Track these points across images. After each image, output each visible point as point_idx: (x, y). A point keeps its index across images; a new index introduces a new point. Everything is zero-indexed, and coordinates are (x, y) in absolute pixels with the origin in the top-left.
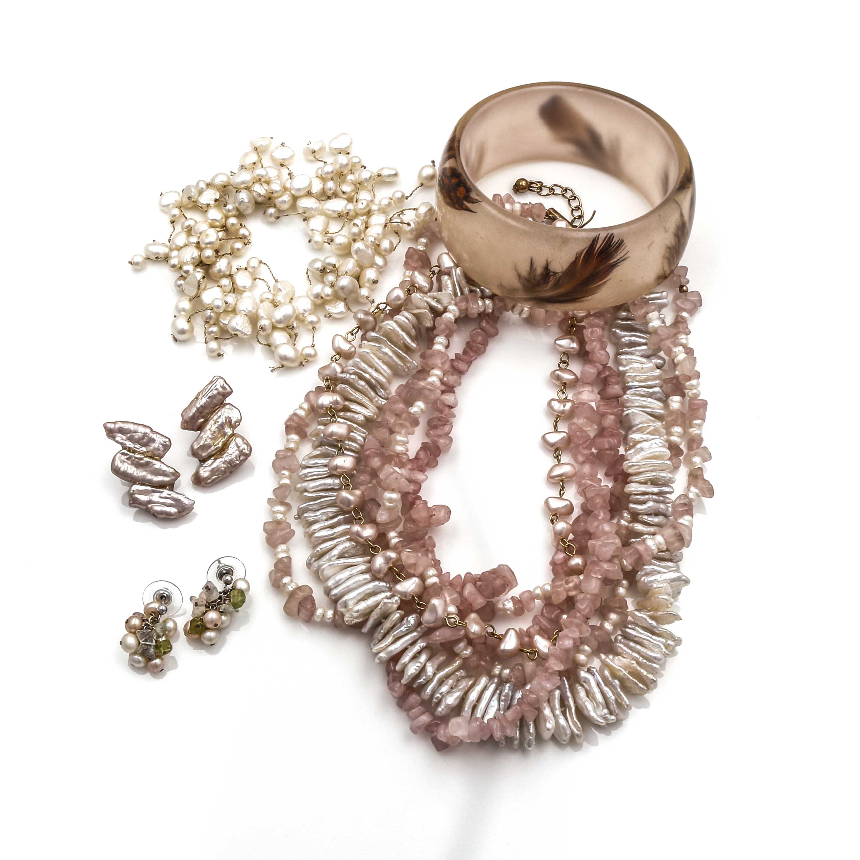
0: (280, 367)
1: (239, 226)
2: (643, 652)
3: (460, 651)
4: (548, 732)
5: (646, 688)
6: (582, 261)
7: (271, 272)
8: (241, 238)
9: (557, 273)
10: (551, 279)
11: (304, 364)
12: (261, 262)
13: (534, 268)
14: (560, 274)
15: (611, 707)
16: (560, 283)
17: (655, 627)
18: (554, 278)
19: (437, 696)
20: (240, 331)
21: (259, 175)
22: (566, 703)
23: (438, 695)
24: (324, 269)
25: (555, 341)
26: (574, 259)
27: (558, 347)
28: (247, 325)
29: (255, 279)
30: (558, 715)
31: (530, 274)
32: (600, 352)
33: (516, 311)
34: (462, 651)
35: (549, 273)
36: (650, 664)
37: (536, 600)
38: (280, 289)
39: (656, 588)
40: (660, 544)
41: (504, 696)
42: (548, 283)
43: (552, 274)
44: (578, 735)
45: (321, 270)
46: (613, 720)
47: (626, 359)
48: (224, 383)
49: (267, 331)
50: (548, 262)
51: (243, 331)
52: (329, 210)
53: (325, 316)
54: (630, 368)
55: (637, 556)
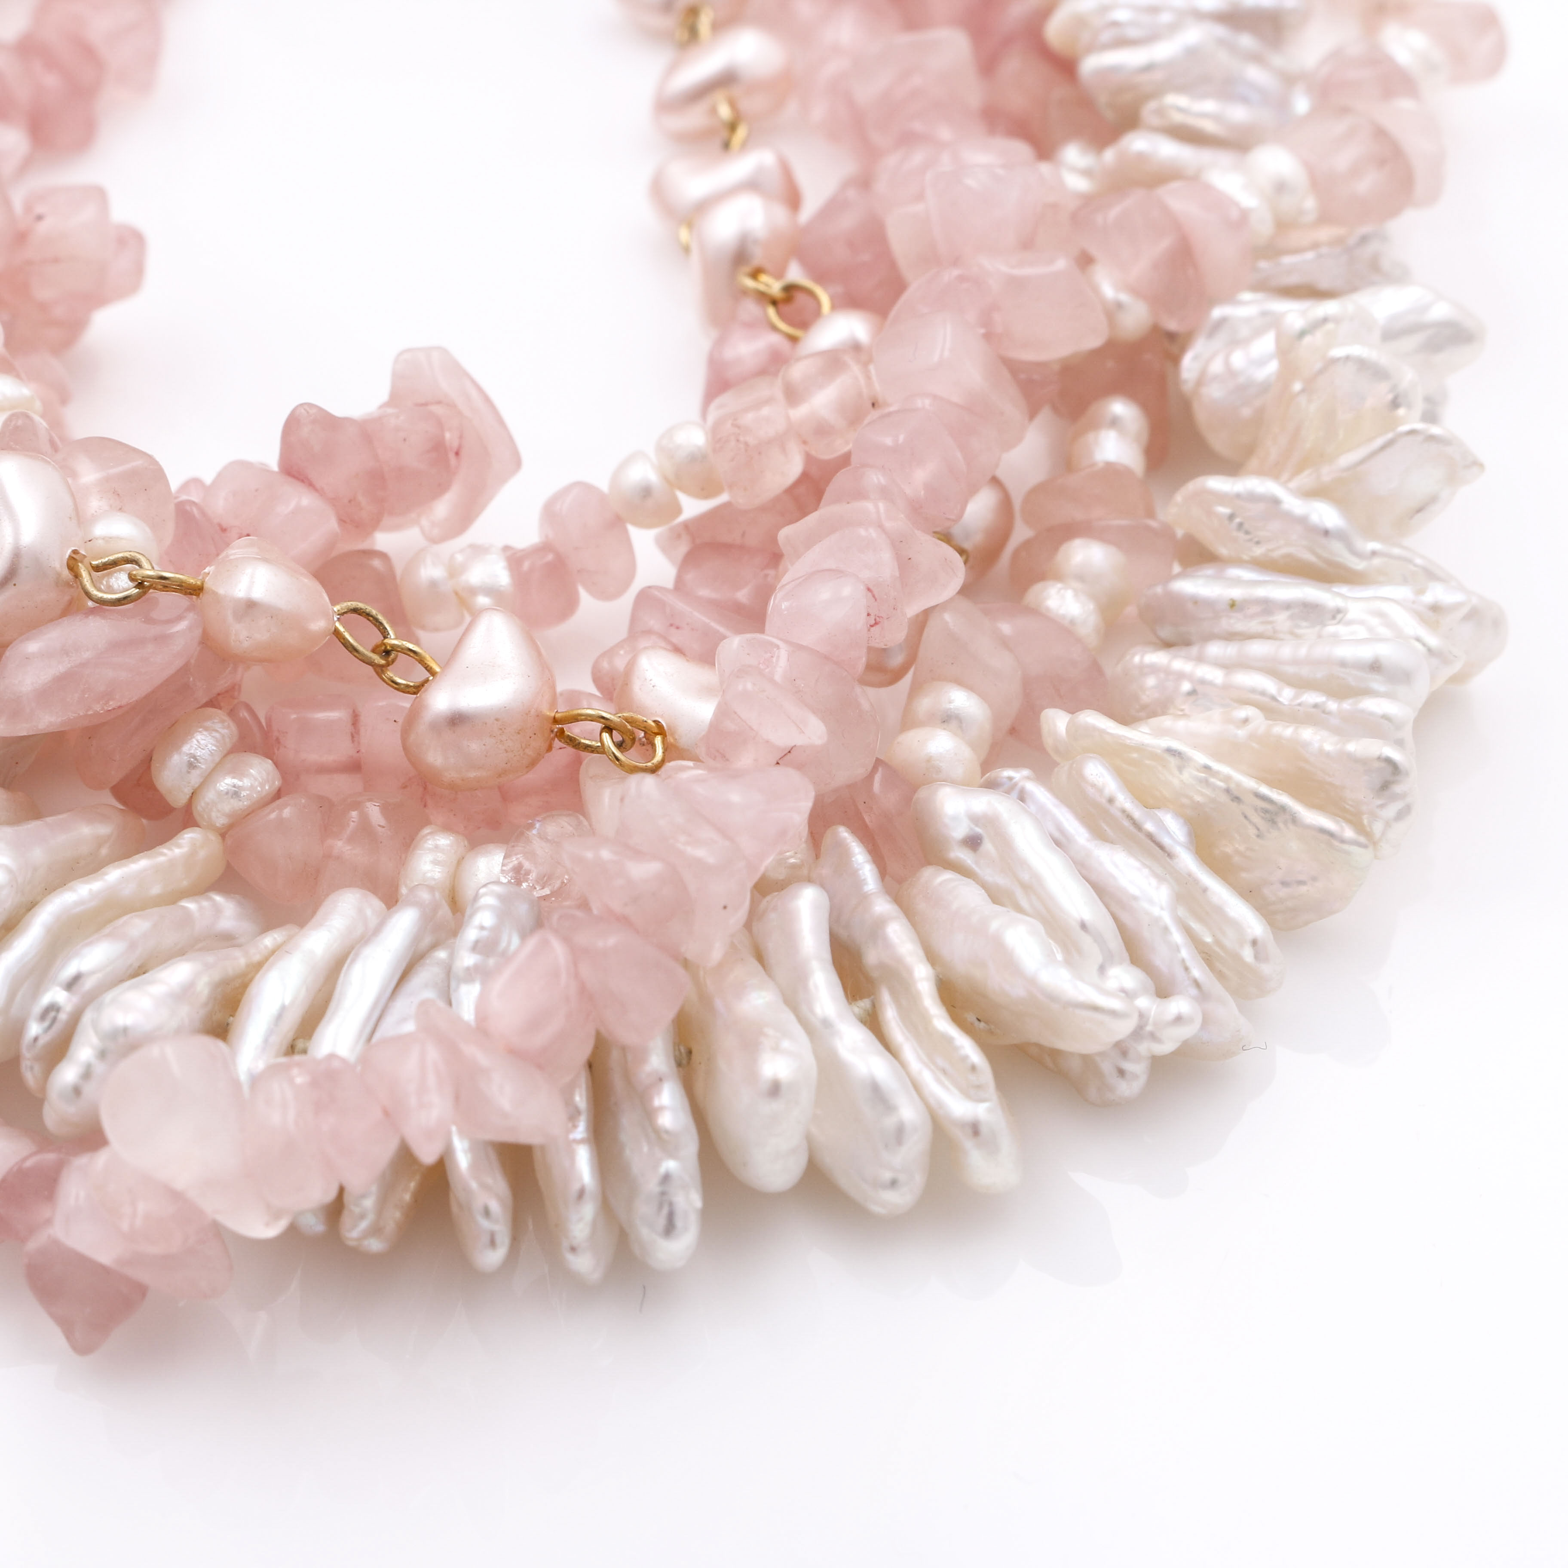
2: (1296, 662)
3: (195, 778)
4: (776, 1106)
5: (1349, 833)
15: (1161, 959)
17: (1341, 536)
19: (46, 999)
22: (872, 957)
23: (56, 995)
30: (826, 1023)
34: (208, 778)
36: (1346, 705)
37: (634, 532)
39: (1302, 334)
40: (1281, 187)
41: (476, 947)
44: (975, 1129)
46: (1179, 1019)
55: (1166, 243)
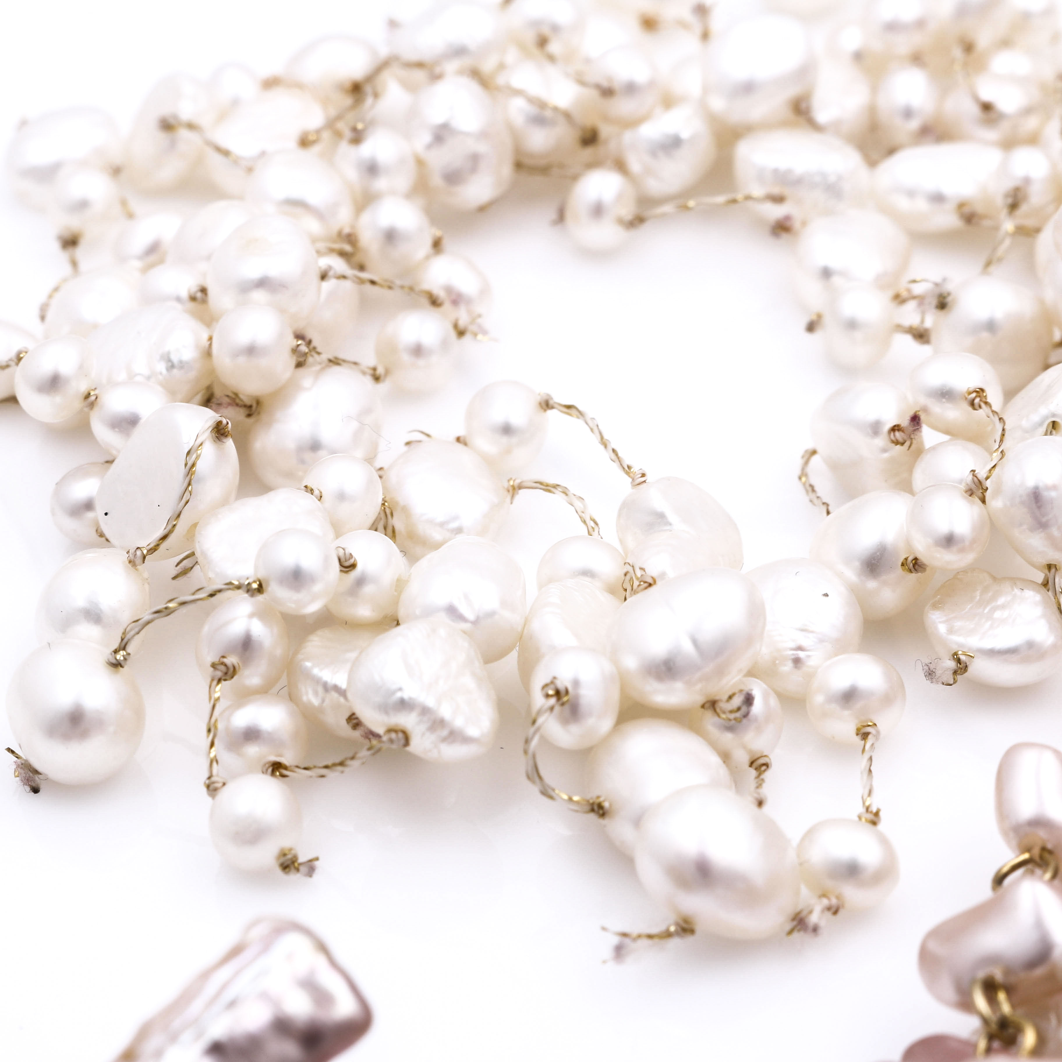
0: (667, 935)
1: (425, 247)
7: (604, 443)
8: (434, 302)
11: (814, 918)
12: (547, 405)
20: (425, 711)
21: (535, 23)
24: (915, 419)
28: (469, 682)
29: (514, 489)
38: (661, 516)
45: (895, 429)
48: (321, 962)
49: (591, 722)
51: (445, 712)
52: (911, 193)
53: (930, 674)
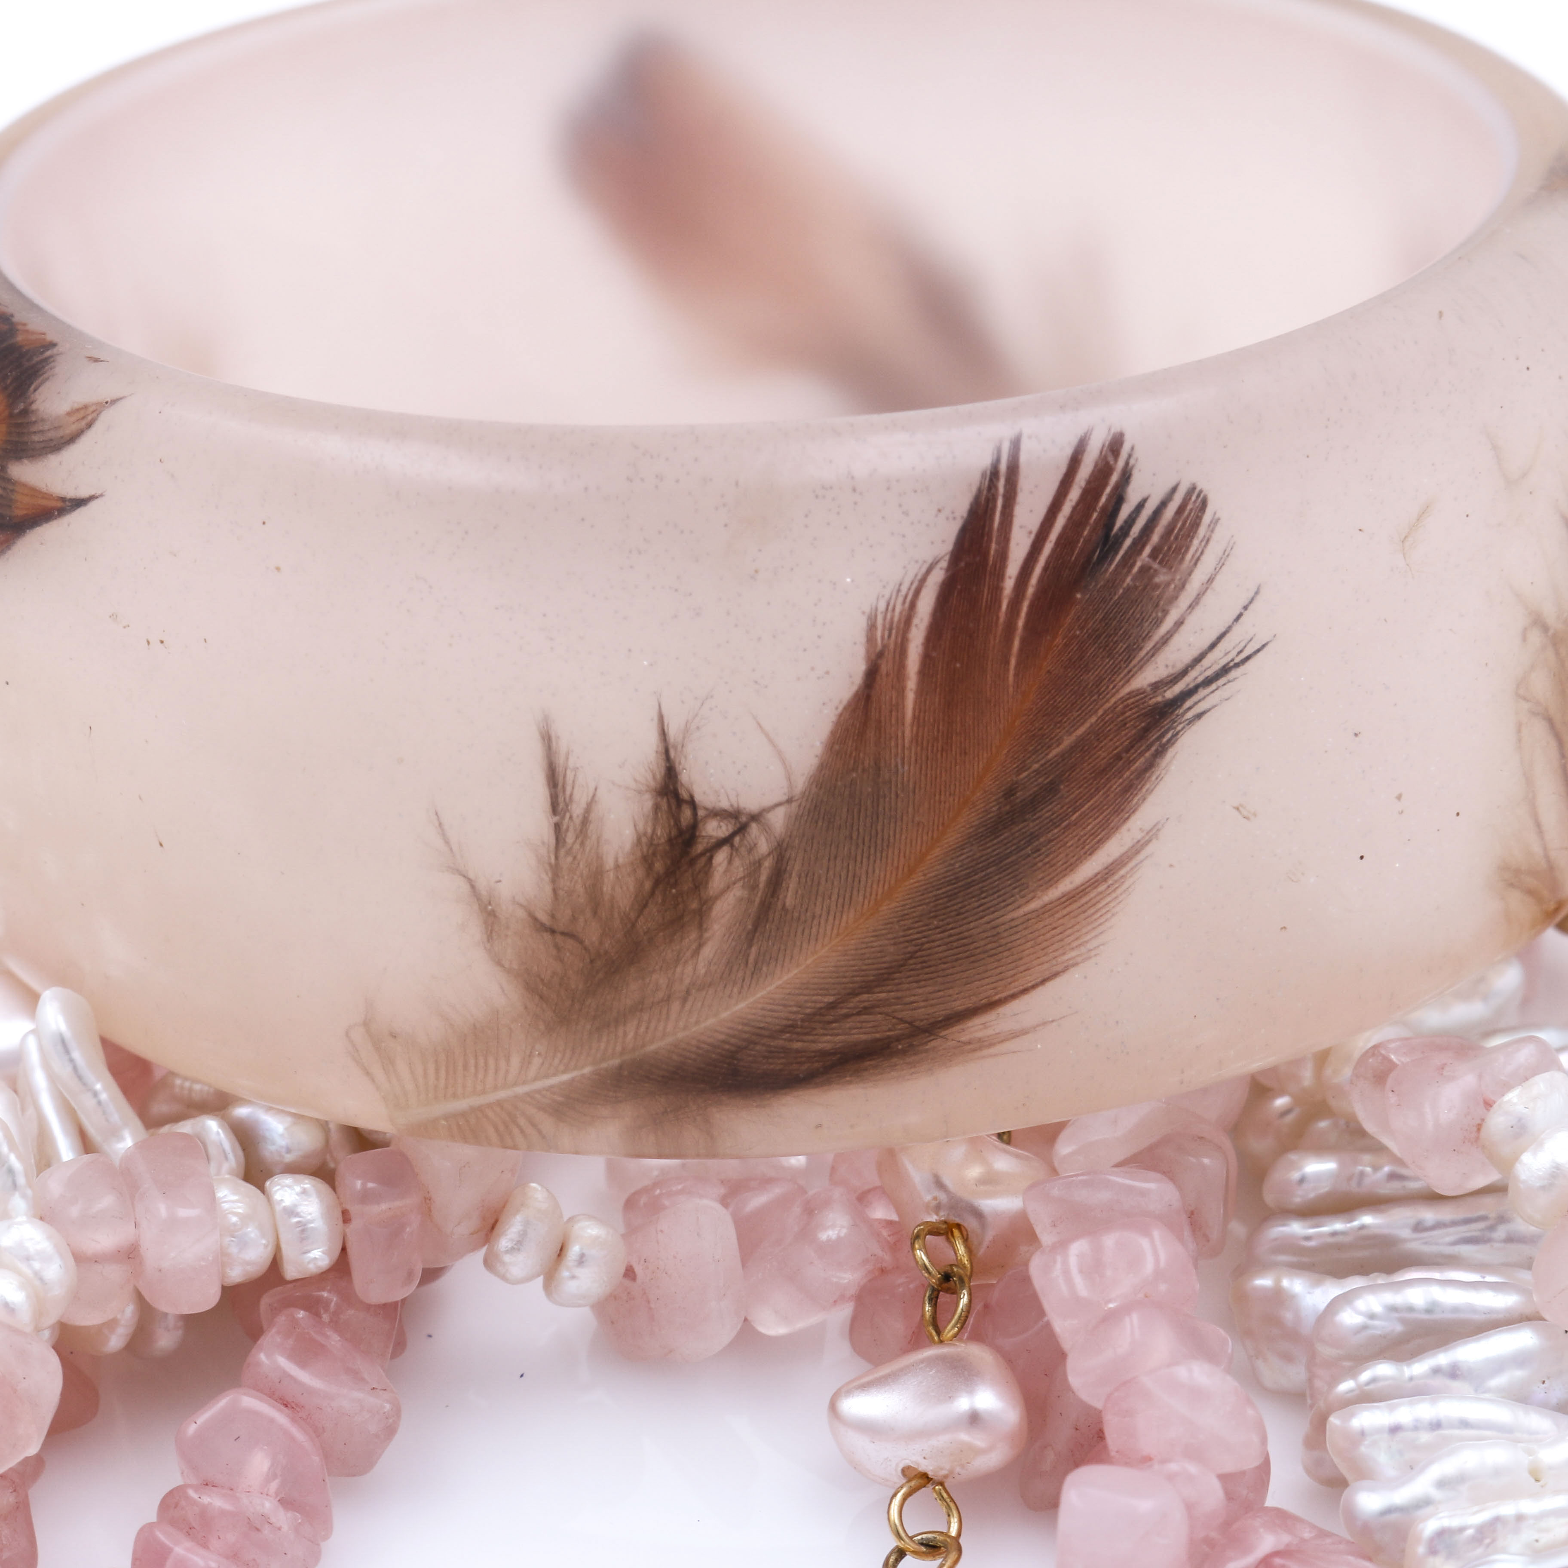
6: (921, 692)
9: (755, 817)
10: (717, 880)
13: (577, 810)
14: (778, 820)
16: (790, 896)
18: (739, 868)
25: (833, 1407)
26: (858, 677)
27: (860, 1443)
31: (555, 871)
32: (1182, 1372)
33: (517, 1246)
35: (694, 826)
42: (702, 915)
43: (714, 829)
47: (1395, 1429)
50: (673, 733)
54: (1442, 1484)
